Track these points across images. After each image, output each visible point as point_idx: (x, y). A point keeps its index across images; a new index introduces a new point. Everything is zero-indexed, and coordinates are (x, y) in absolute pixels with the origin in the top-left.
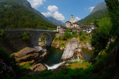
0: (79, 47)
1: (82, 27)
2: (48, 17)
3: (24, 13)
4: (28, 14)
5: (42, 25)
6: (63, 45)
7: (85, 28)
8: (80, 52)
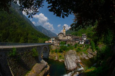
0: (78, 58)
1: (75, 39)
2: (37, 26)
3: (16, 19)
4: (19, 21)
5: (33, 34)
6: (61, 57)
7: (77, 40)
8: (81, 62)
